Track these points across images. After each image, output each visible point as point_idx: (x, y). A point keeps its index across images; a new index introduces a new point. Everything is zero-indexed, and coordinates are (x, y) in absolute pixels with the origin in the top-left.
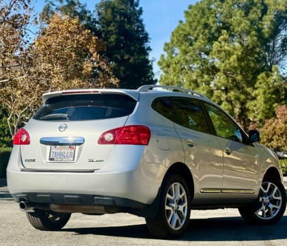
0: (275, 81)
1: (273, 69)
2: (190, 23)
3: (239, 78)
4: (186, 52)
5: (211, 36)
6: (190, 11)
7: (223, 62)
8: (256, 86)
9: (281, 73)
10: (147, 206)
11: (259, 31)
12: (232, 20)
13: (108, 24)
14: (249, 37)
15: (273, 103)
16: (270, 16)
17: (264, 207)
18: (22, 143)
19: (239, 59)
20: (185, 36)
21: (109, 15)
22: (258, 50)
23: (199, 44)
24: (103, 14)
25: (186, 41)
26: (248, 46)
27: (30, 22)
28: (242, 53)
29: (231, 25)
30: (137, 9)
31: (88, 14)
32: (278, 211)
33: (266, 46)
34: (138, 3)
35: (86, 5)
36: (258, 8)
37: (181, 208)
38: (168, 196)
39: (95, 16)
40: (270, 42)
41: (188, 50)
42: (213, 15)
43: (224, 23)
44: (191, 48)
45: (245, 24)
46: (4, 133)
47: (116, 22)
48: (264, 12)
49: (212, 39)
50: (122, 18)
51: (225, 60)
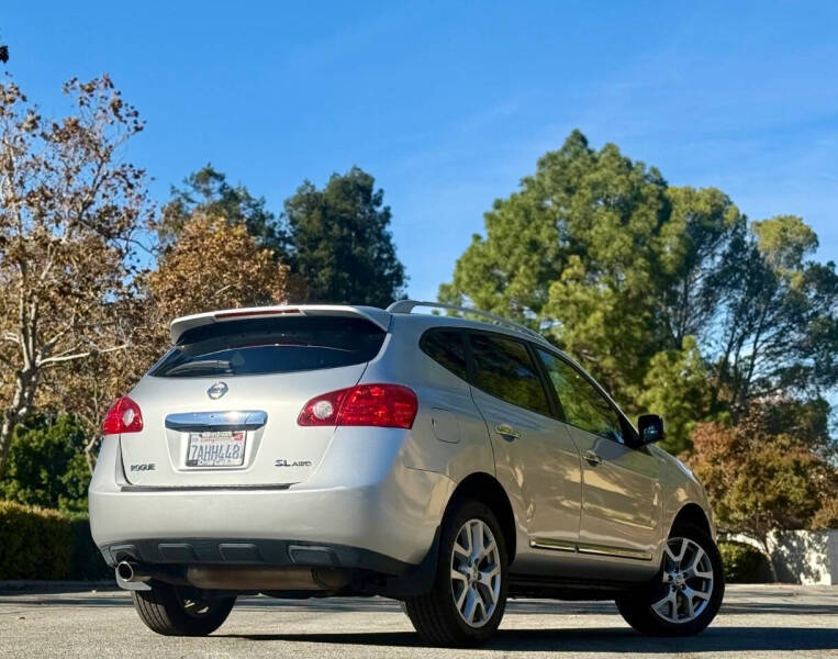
0: (690, 372)
1: (684, 345)
2: (498, 239)
3: (609, 363)
4: (488, 306)
5: (544, 269)
6: (497, 213)
7: (573, 327)
8: (646, 383)
9: (704, 355)
10: (410, 569)
11: (653, 257)
12: (593, 233)
13: (314, 243)
14: (630, 272)
15: (686, 421)
16: (679, 226)
17: (672, 596)
18: (125, 429)
19: (609, 322)
20: (487, 268)
21: (316, 224)
22: (650, 300)
23: (518, 286)
24: (303, 222)
25: (489, 280)
26: (628, 292)
27: (139, 223)
28: (616, 307)
29: (590, 244)
30: (379, 210)
31: (268, 223)
32: (705, 604)
33: (669, 292)
34: (380, 198)
35: (264, 202)
36: (650, 208)
37: (486, 579)
38: (457, 547)
39: (285, 226)
40: (677, 283)
41: (493, 301)
42: (550, 222)
43: (573, 242)
44: (499, 295)
45: (622, 242)
46: (77, 491)
47: (329, 238)
48: (665, 215)
49: (547, 275)
50: (346, 231)
51: (577, 322)
